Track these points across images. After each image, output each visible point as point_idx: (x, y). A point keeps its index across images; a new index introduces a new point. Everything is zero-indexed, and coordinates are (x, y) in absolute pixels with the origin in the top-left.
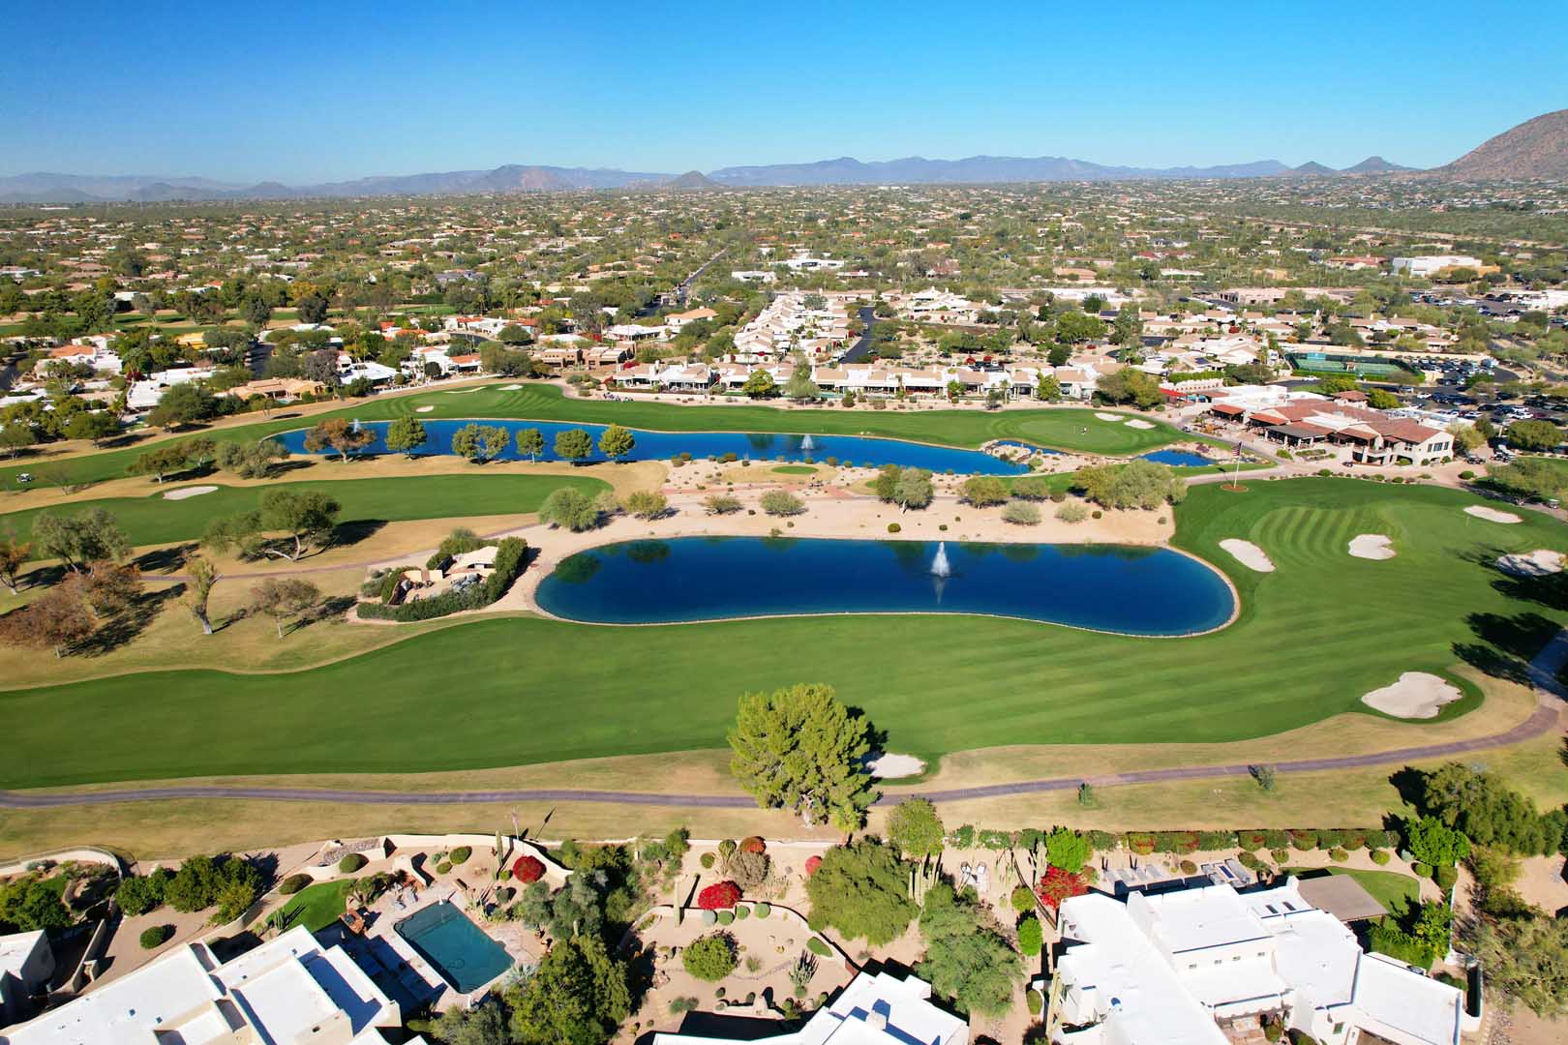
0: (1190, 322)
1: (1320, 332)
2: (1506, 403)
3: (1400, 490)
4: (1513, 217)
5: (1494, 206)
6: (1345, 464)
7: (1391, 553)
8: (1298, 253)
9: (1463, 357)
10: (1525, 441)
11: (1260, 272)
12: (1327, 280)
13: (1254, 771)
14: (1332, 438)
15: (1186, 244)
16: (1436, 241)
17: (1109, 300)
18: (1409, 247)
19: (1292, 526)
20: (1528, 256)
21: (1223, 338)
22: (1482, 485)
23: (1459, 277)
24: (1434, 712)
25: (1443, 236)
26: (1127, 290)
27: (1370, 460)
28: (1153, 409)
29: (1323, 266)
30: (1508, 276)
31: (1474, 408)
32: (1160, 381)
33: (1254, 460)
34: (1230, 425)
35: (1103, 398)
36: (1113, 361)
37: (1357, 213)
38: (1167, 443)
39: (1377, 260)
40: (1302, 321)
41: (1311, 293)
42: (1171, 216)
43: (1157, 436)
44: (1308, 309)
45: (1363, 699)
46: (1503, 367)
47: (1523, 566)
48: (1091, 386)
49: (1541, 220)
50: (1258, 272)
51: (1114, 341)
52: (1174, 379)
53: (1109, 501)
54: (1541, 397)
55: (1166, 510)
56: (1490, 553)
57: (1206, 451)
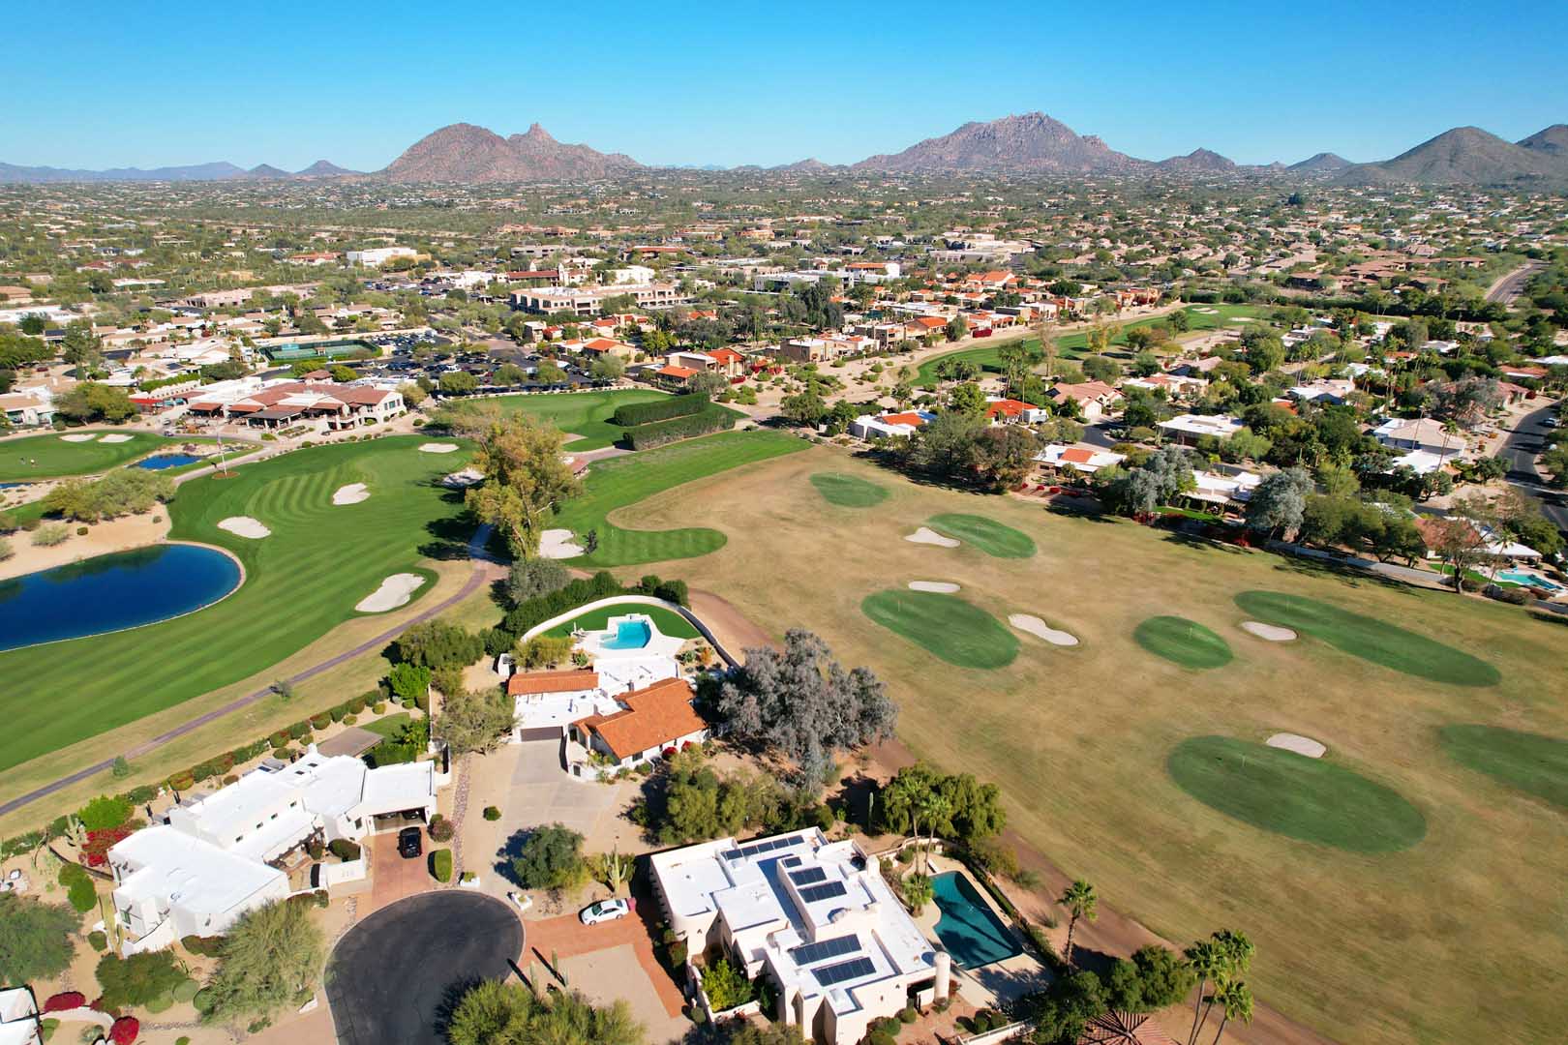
0: (156, 331)
1: (291, 325)
2: (443, 363)
3: (371, 444)
4: (441, 213)
5: (426, 204)
6: (323, 434)
7: (367, 495)
8: (262, 254)
9: (410, 331)
10: (453, 389)
11: (225, 274)
12: (291, 277)
13: (274, 689)
14: (307, 414)
15: (141, 251)
16: (382, 235)
17: (54, 318)
18: (363, 242)
19: (283, 494)
20: (452, 244)
21: (195, 342)
22: (430, 427)
23: (402, 265)
24: (407, 599)
25: (389, 231)
26: (74, 306)
27: (344, 426)
28: (129, 422)
29: (287, 264)
30: (437, 262)
31: (421, 370)
32: (131, 391)
33: (242, 448)
34: (212, 422)
35: (65, 419)
36: (73, 380)
37: (315, 213)
38: (149, 450)
39: (335, 255)
40: (273, 317)
41: (276, 291)
42: (119, 222)
43: (138, 447)
44: (275, 305)
45: (357, 608)
46: (440, 335)
47: (462, 480)
48: (49, 410)
49: (461, 217)
50: (223, 275)
51: (68, 360)
52: (147, 388)
53: (94, 515)
54: (466, 354)
55: (160, 510)
56: (438, 477)
57: (193, 450)
